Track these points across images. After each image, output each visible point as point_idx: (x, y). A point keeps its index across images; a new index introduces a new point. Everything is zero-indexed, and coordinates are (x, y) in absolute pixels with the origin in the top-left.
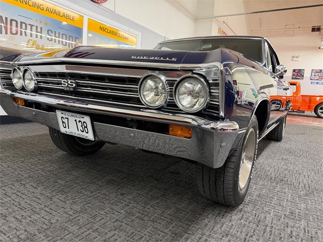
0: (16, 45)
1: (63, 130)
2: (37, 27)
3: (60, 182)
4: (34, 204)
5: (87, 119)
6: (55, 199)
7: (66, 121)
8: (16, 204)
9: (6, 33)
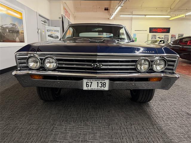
5: (107, 81)
7: (90, 83)
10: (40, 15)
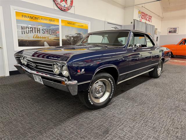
0: (29, 38)
1: (36, 80)
2: (37, 28)
3: (39, 98)
4: (27, 106)
5: (40, 77)
6: (34, 105)
7: (35, 77)
8: (21, 106)
9: (24, 33)
10: (108, 23)
